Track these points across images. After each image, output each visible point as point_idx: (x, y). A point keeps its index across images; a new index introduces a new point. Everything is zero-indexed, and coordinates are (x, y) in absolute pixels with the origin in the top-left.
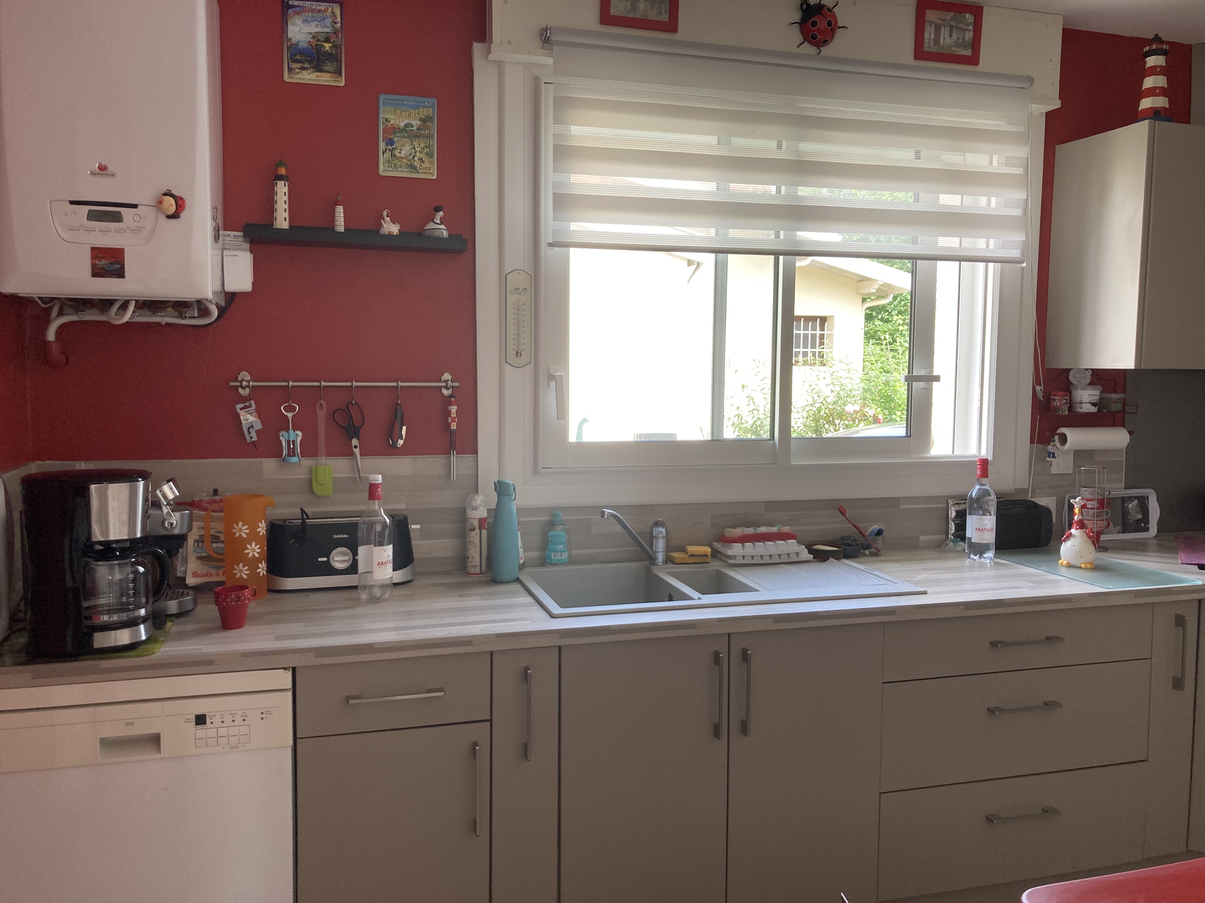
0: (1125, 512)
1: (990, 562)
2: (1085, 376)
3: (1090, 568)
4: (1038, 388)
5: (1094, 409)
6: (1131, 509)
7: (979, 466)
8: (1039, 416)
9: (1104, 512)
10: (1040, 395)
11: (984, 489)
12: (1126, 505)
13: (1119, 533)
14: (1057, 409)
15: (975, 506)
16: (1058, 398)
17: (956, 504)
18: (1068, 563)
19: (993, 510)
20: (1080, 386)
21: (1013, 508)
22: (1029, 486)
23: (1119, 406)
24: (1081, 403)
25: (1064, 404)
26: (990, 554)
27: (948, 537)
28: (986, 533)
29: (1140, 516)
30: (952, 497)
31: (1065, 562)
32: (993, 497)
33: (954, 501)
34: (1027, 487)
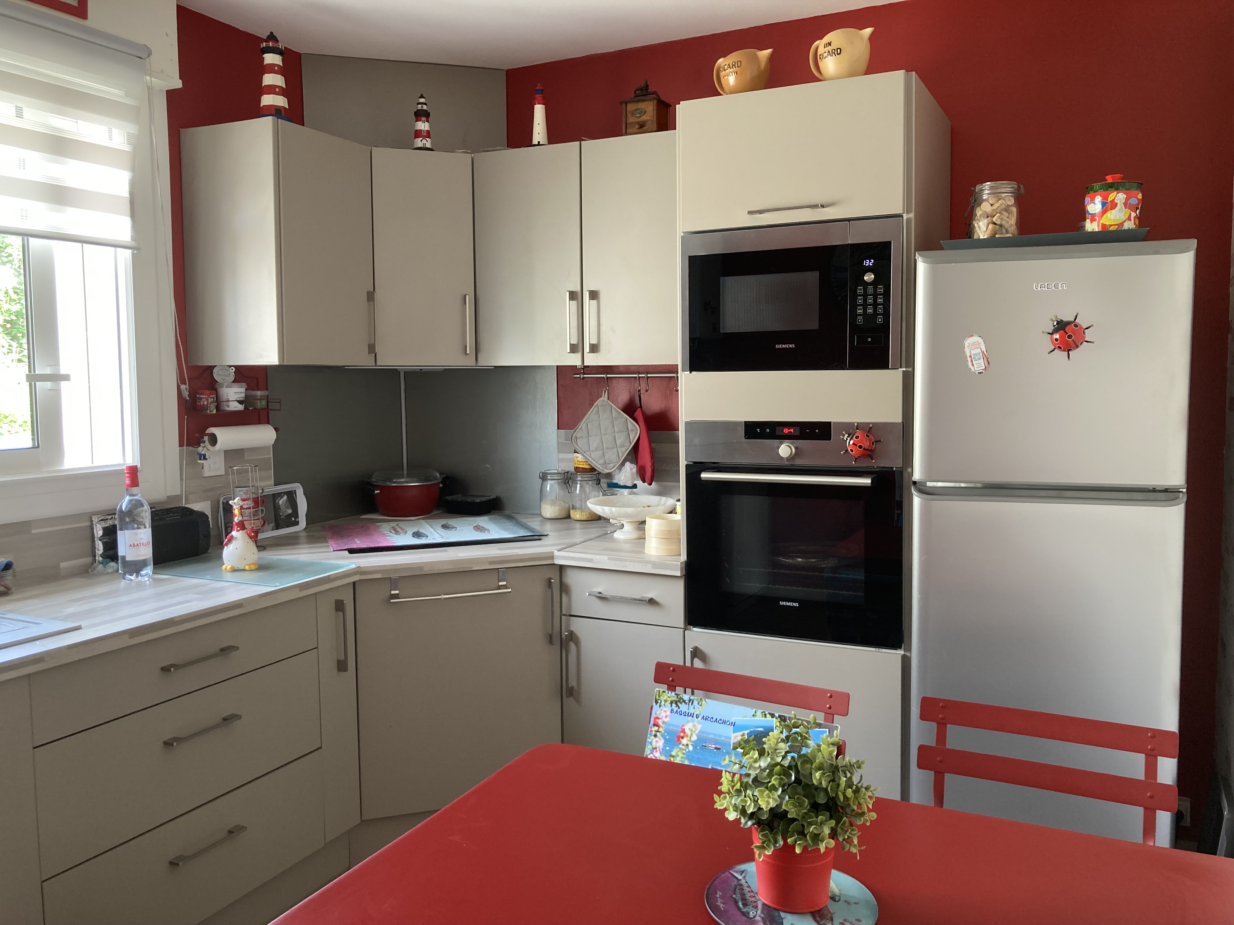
0: (276, 508)
1: (148, 580)
2: (229, 374)
3: (254, 569)
4: (183, 387)
5: (241, 407)
6: (282, 505)
7: (126, 475)
8: (186, 417)
9: (258, 510)
10: (186, 394)
11: (136, 500)
12: (277, 501)
13: (272, 530)
14: (205, 408)
15: (127, 520)
16: (204, 396)
17: (102, 520)
18: (232, 567)
19: (148, 522)
20: (225, 384)
21: (167, 518)
22: (182, 492)
23: (264, 403)
24: (228, 401)
25: (211, 402)
26: (148, 570)
27: (95, 560)
28: (142, 548)
29: (290, 511)
30: (96, 513)
31: (229, 567)
32: (146, 507)
33: (99, 518)
34: (179, 493)
